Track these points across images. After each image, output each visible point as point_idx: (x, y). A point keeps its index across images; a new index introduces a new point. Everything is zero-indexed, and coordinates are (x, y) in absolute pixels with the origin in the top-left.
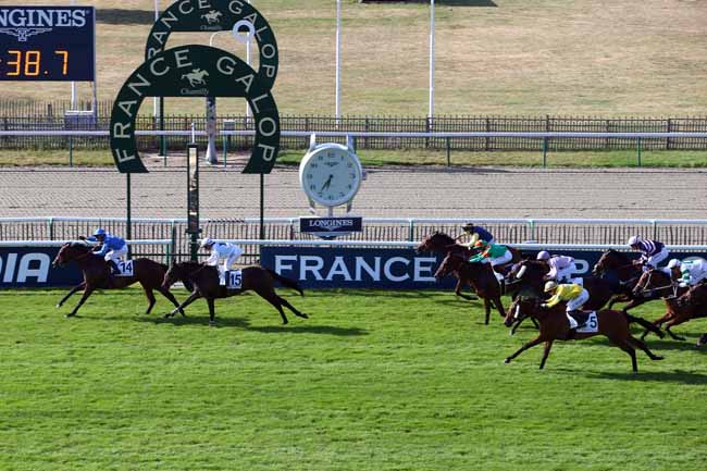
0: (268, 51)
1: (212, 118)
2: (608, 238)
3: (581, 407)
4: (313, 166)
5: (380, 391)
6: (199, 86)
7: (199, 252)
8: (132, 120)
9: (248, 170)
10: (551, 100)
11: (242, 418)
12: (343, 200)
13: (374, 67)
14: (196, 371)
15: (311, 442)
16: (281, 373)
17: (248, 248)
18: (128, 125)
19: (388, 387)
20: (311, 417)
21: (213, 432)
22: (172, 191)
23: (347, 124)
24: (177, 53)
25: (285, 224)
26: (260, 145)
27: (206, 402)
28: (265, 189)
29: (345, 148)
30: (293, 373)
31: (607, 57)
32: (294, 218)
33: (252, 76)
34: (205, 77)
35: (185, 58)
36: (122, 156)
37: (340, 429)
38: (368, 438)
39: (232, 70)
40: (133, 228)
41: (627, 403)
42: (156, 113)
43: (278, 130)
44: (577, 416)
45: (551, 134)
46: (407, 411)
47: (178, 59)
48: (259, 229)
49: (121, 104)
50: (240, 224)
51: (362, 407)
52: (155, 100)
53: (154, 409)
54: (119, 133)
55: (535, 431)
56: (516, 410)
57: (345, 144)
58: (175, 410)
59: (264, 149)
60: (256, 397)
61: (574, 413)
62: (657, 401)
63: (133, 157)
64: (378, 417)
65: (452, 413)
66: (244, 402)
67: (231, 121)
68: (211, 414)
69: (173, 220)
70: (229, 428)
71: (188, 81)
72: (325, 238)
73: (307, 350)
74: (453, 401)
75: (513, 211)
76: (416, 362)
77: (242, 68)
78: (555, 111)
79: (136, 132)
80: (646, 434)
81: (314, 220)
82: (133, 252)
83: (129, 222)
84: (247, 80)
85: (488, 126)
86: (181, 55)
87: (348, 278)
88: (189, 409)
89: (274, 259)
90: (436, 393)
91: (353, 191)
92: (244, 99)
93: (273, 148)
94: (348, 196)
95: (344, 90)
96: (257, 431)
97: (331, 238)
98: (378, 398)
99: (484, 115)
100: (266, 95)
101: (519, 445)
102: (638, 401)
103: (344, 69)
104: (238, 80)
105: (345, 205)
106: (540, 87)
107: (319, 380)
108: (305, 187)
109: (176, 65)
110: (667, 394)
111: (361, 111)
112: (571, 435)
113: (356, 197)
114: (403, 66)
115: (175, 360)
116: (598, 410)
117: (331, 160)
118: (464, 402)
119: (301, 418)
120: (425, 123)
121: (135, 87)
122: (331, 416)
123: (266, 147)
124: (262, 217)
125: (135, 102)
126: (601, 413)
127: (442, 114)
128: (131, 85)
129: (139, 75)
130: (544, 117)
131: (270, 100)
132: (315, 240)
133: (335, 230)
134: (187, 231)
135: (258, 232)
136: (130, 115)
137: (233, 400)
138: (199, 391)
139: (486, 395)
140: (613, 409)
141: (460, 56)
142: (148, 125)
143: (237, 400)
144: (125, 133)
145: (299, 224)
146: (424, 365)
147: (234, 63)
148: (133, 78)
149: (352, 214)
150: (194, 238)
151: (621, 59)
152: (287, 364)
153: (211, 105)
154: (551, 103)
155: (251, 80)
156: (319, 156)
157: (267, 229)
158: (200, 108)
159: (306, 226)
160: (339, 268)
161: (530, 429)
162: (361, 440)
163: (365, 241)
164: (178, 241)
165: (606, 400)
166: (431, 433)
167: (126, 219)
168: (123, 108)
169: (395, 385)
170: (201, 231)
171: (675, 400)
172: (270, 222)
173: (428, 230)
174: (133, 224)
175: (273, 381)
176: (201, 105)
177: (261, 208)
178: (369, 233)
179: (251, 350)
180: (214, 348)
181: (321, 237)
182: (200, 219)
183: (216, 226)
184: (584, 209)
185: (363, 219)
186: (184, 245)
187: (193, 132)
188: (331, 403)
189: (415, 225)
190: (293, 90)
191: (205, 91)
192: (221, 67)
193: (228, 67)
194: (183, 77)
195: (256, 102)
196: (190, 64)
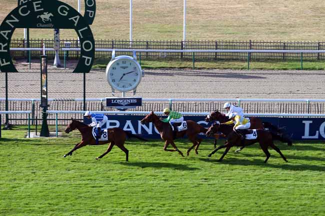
0: (90, 2)
1: (57, 41)
2: (282, 110)
3: (264, 206)
4: (113, 68)
5: (150, 197)
6: (47, 22)
7: (48, 118)
9: (76, 71)
11: (70, 213)
12: (130, 88)
13: (152, 12)
14: (45, 186)
16: (93, 187)
17: (77, 116)
18: (6, 45)
19: (155, 194)
20: (110, 212)
22: (33, 83)
23: (136, 44)
24: (34, 3)
25: (98, 102)
26: (83, 57)
27: (49, 204)
28: (86, 82)
29: (132, 58)
30: (100, 187)
31: (286, 7)
32: (103, 98)
33: (78, 17)
34: (51, 17)
35: (39, 6)
36: (3, 63)
39: (67, 13)
40: (9, 104)
41: (290, 203)
42: (25, 37)
43: (94, 48)
44: (262, 211)
45: (252, 51)
46: (165, 208)
47: (35, 7)
48: (83, 104)
49: (2, 32)
50: (72, 102)
51: (140, 206)
52: (25, 30)
53: (20, 208)
54: (1, 49)
56: (227, 207)
57: (132, 56)
58: (31, 209)
59: (85, 58)
60: (79, 201)
61: (260, 209)
62: (307, 202)
63: (9, 63)
64: (149, 212)
65: (190, 209)
66: (71, 204)
67: (68, 42)
68: (53, 210)
69: (33, 99)
71: (42, 19)
72: (121, 110)
73: (109, 173)
74: (191, 202)
75: (230, 94)
76: (171, 181)
77: (73, 12)
78: (256, 38)
79: (11, 49)
81: (114, 99)
82: (9, 118)
83: (7, 101)
84: (76, 19)
85: (216, 46)
86: (37, 4)
87: (134, 132)
88: (39, 208)
90: (183, 198)
91: (136, 83)
93: (91, 58)
94: (134, 86)
95: (135, 25)
97: (124, 110)
98: (149, 201)
99: (214, 40)
100: (86, 28)
102: (296, 202)
103: (135, 13)
104: (70, 19)
106: (248, 24)
107: (115, 191)
108: (108, 81)
109: (34, 10)
110: (313, 198)
111: (144, 37)
113: (139, 86)
114: (169, 12)
115: (32, 180)
116: (273, 207)
117: (124, 65)
118: (198, 203)
119: (105, 212)
120: (180, 44)
121: (10, 22)
122: (122, 211)
123: (87, 58)
124: (84, 98)
125: (10, 31)
126: (275, 209)
127: (190, 39)
128: (7, 21)
129: (12, 16)
130: (249, 41)
131: (89, 30)
132: (115, 111)
133: (126, 105)
134: (41, 106)
135: (83, 107)
136: (7, 39)
137: (65, 203)
138: (45, 197)
139: (211, 199)
140: (282, 207)
141: (202, 6)
142: (20, 44)
143: (67, 203)
144: (4, 49)
145: (105, 102)
146: (175, 182)
147: (68, 9)
148: (8, 17)
149: (137, 96)
150: (45, 109)
151: (294, 9)
152: (98, 182)
153: (57, 33)
154: (254, 34)
155: (78, 19)
156: (117, 63)
157: (88, 105)
158: (51, 35)
159: (110, 103)
160: (128, 127)
163: (144, 112)
164: (36, 112)
165: (278, 202)
167: (5, 99)
168: (3, 34)
169: (159, 194)
170: (49, 106)
171: (318, 201)
172: (89, 101)
173: (180, 105)
174: (9, 102)
175: (89, 192)
176: (51, 33)
177: (84, 92)
178: (146, 107)
179: (77, 174)
180: (55, 173)
181: (119, 109)
182: (48, 99)
183: (58, 103)
184: (270, 94)
185: (143, 99)
186: (39, 114)
187: (44, 49)
188: (121, 204)
189: (173, 102)
190: (105, 25)
191: (51, 25)
192: (60, 11)
193: (64, 11)
194: (38, 17)
195: (81, 32)
196: (42, 9)
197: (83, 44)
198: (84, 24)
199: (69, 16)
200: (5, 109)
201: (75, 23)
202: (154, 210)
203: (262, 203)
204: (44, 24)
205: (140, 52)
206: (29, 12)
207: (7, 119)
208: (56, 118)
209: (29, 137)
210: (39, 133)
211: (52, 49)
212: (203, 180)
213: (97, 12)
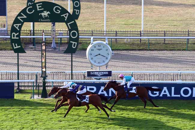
0: (77, 4)
1: (54, 31)
4: (92, 50)
6: (46, 18)
7: (47, 85)
8: (19, 32)
9: (66, 52)
10: (191, 24)
12: (104, 64)
13: (120, 10)
18: (18, 34)
24: (37, 5)
25: (82, 74)
26: (71, 42)
29: (105, 43)
32: (85, 71)
33: (67, 14)
34: (48, 14)
35: (41, 7)
36: (16, 46)
39: (60, 11)
42: (32, 29)
43: (78, 36)
45: (189, 37)
47: (38, 7)
48: (71, 75)
49: (15, 25)
50: (63, 74)
52: (32, 23)
54: (14, 37)
57: (105, 41)
59: (72, 43)
63: (20, 47)
67: (61, 32)
69: (36, 72)
71: (42, 16)
72: (97, 79)
75: (174, 68)
77: (64, 11)
79: (21, 37)
81: (92, 72)
85: (165, 34)
86: (39, 6)
87: (106, 95)
92: (64, 23)
93: (76, 43)
94: (106, 62)
97: (100, 79)
99: (163, 30)
100: (73, 22)
104: (62, 16)
106: (187, 19)
108: (89, 59)
109: (37, 9)
114: (132, 10)
115: (35, 128)
117: (99, 48)
120: (139, 33)
121: (20, 18)
123: (73, 43)
124: (72, 71)
125: (20, 24)
127: (146, 29)
128: (19, 18)
129: (22, 14)
130: (187, 31)
132: (93, 80)
133: (101, 76)
134: (42, 76)
135: (71, 77)
136: (19, 30)
142: (28, 34)
144: (16, 37)
145: (87, 74)
147: (61, 9)
148: (19, 15)
149: (108, 70)
150: (45, 78)
153: (53, 26)
155: (67, 16)
156: (95, 46)
157: (74, 75)
159: (90, 74)
160: (102, 91)
167: (17, 72)
168: (15, 27)
170: (47, 76)
172: (74, 73)
173: (139, 75)
174: (20, 74)
176: (50, 26)
178: (115, 77)
179: (66, 124)
180: (52, 123)
181: (95, 79)
182: (47, 72)
183: (53, 74)
185: (112, 72)
186: (41, 80)
187: (44, 37)
189: (133, 74)
190: (88, 20)
191: (49, 20)
192: (55, 10)
193: (58, 10)
194: (40, 14)
195: (69, 24)
196: (43, 9)
197: (71, 33)
198: (72, 19)
199: (61, 13)
200: (17, 78)
201: (65, 18)
204: (44, 19)
205: (112, 39)
206: (34, 11)
207: (19, 86)
208: (52, 85)
209: (34, 98)
210: (40, 96)
211: (50, 37)
212: (154, 128)
213: (82, 11)
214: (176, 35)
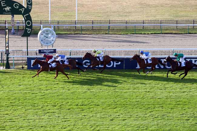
1: (13, 21)
2: (126, 54)
3: (118, 102)
4: (42, 34)
5: (61, 99)
6: (8, 12)
7: (9, 59)
9: (23, 36)
10: (111, 15)
11: (21, 107)
12: (50, 44)
13: (60, 6)
14: (8, 93)
15: (41, 113)
16: (33, 94)
17: (24, 58)
20: (41, 106)
21: (13, 111)
22: (1, 42)
23: (52, 22)
24: (2, 2)
25: (34, 51)
26: (27, 29)
27: (11, 102)
28: (28, 41)
30: (36, 94)
31: (126, 3)
32: (37, 49)
33: (24, 9)
34: (10, 9)
35: (4, 3)
37: (50, 109)
38: (57, 112)
39: (18, 7)
41: (131, 100)
43: (32, 24)
44: (117, 105)
45: (110, 25)
46: (69, 104)
47: (2, 4)
48: (26, 52)
50: (21, 51)
51: (56, 103)
55: (105, 109)
56: (100, 103)
57: (51, 28)
58: (2, 105)
59: (27, 30)
60: (25, 101)
61: (116, 104)
62: (139, 100)
64: (61, 106)
65: (81, 104)
66: (22, 103)
67: (18, 21)
68: (12, 106)
69: (1, 50)
70: (17, 110)
71: (5, 10)
73: (40, 87)
74: (82, 101)
75: (100, 47)
76: (72, 90)
78: (112, 19)
80: (136, 109)
81: (42, 50)
84: (23, 10)
85: (93, 22)
86: (3, 3)
88: (6, 105)
89: (31, 61)
90: (77, 98)
92: (22, 15)
93: (30, 29)
94: (52, 43)
95: (52, 13)
96: (26, 110)
98: (61, 100)
99: (91, 20)
100: (28, 14)
101: (101, 113)
102: (134, 100)
103: (51, 7)
104: (20, 10)
105: (51, 46)
106: (108, 12)
107: (44, 95)
109: (1, 5)
110: (142, 98)
111: (57, 19)
112: (115, 110)
113: (54, 43)
114: (69, 6)
115: (2, 91)
117: (47, 33)
118: (85, 101)
119: (39, 106)
120: (75, 22)
122: (47, 106)
124: (27, 49)
126: (124, 103)
127: (79, 20)
130: (108, 20)
131: (29, 15)
133: (48, 53)
134: (6, 53)
135: (26, 54)
137: (19, 102)
138: (9, 99)
139: (92, 99)
140: (127, 102)
141: (85, 3)
145: (38, 51)
146: (74, 91)
147: (19, 5)
149: (54, 48)
150: (8, 55)
151: (130, 4)
152: (35, 91)
153: (13, 17)
154: (111, 16)
155: (24, 10)
156: (44, 32)
157: (29, 53)
158: (10, 18)
159: (40, 52)
161: (104, 108)
162: (55, 112)
164: (3, 56)
165: (125, 100)
166: (75, 110)
169: (65, 97)
170: (10, 53)
171: (144, 99)
172: (30, 51)
173: (75, 52)
175: (30, 96)
176: (10, 17)
177: (27, 46)
179: (24, 87)
180: (13, 87)
182: (9, 50)
183: (14, 52)
184: (120, 46)
185: (57, 50)
186: (5, 57)
187: (7, 25)
188: (47, 102)
189: (72, 51)
190: (37, 13)
191: (10, 13)
192: (15, 6)
193: (17, 6)
194: (4, 9)
195: (25, 16)
196: (6, 5)
197: (27, 22)
198: (27, 12)
202: (63, 105)
203: (117, 101)
205: (55, 26)
208: (13, 59)
210: (5, 67)
211: (10, 25)
212: (88, 90)
213: (33, 6)
214: (101, 23)
